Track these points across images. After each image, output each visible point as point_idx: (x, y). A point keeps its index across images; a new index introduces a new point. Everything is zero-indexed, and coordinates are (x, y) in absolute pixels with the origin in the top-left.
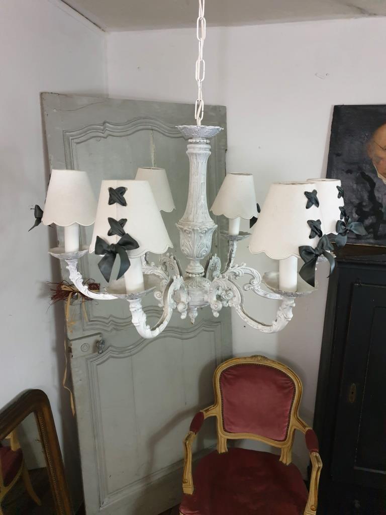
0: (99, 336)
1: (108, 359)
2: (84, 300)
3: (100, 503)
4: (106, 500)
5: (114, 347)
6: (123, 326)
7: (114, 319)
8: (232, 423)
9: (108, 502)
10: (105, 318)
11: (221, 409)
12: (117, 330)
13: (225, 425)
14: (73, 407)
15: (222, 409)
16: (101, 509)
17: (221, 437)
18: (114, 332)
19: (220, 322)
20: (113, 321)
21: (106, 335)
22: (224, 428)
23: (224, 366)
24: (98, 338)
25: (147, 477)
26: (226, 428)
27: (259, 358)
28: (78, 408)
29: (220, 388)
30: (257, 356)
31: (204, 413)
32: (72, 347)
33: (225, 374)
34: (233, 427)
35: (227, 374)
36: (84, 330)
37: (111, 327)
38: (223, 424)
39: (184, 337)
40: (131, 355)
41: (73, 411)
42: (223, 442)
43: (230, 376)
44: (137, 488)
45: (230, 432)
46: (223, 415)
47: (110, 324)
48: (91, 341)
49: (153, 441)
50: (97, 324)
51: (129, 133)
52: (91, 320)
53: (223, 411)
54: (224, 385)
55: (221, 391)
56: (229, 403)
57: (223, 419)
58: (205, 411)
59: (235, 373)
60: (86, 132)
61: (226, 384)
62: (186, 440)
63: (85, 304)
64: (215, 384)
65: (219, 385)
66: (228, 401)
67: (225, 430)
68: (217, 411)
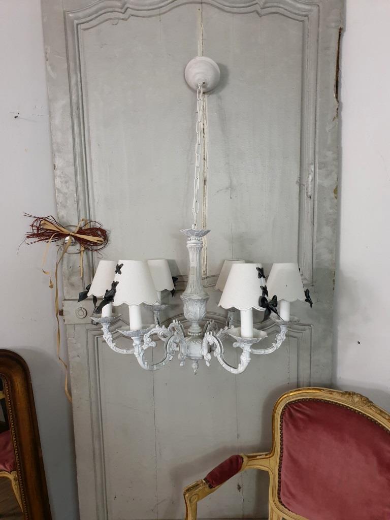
2: (83, 249)
8: (292, 496)
11: (278, 464)
15: (280, 463)
17: (272, 509)
22: (279, 498)
23: (294, 396)
26: (282, 500)
27: (357, 399)
29: (281, 429)
30: (354, 394)
31: (245, 459)
32: (64, 309)
33: (291, 410)
34: (292, 501)
35: (295, 409)
38: (279, 494)
43: (299, 415)
46: (280, 475)
53: (280, 467)
54: (287, 425)
55: (282, 434)
56: (293, 460)
57: (279, 482)
58: (249, 457)
59: (308, 411)
60: (96, 12)
61: (290, 425)
62: (188, 490)
63: (87, 254)
64: (273, 419)
65: (279, 423)
66: (290, 455)
67: (281, 502)
68: (270, 464)
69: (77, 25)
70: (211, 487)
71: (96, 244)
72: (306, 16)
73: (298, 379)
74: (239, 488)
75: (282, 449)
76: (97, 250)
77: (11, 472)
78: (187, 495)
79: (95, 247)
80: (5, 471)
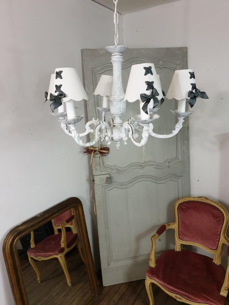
0: (108, 175)
1: (113, 188)
2: (101, 155)
3: (109, 264)
4: (112, 264)
5: (116, 182)
6: (122, 172)
7: (118, 168)
8: (184, 235)
9: (113, 265)
10: (112, 166)
12: (118, 173)
13: (180, 235)
14: (95, 210)
15: (178, 225)
16: (109, 267)
17: (177, 241)
18: (117, 174)
19: (181, 176)
20: (116, 168)
21: (112, 175)
22: (179, 237)
23: (181, 201)
24: (108, 176)
25: (135, 257)
27: (203, 198)
28: (98, 211)
29: (178, 213)
30: (202, 197)
32: (95, 179)
33: (181, 206)
34: (184, 237)
35: (182, 205)
36: (101, 171)
37: (116, 171)
38: (179, 236)
39: (158, 182)
40: (126, 188)
41: (95, 213)
42: (178, 245)
43: (184, 207)
44: (129, 262)
45: (183, 240)
46: (179, 229)
47: (115, 170)
48: (104, 177)
49: (139, 238)
50: (108, 169)
51: (127, 67)
52: (105, 166)
53: (178, 227)
54: (180, 212)
55: (178, 215)
56: (183, 222)
57: (179, 232)
58: (168, 225)
59: (187, 205)
60: (103, 68)
61: (181, 211)
62: (152, 237)
63: (102, 158)
64: (174, 210)
65: (177, 211)
66: (182, 221)
67: (180, 238)
68: (175, 226)
69: (96, 72)
70: (159, 235)
71: (105, 153)
72: (176, 68)
73: (178, 196)
74: (160, 240)
75: (179, 220)
76: (105, 156)
77: (58, 254)
78: (153, 238)
79: (104, 155)
80: (54, 255)
